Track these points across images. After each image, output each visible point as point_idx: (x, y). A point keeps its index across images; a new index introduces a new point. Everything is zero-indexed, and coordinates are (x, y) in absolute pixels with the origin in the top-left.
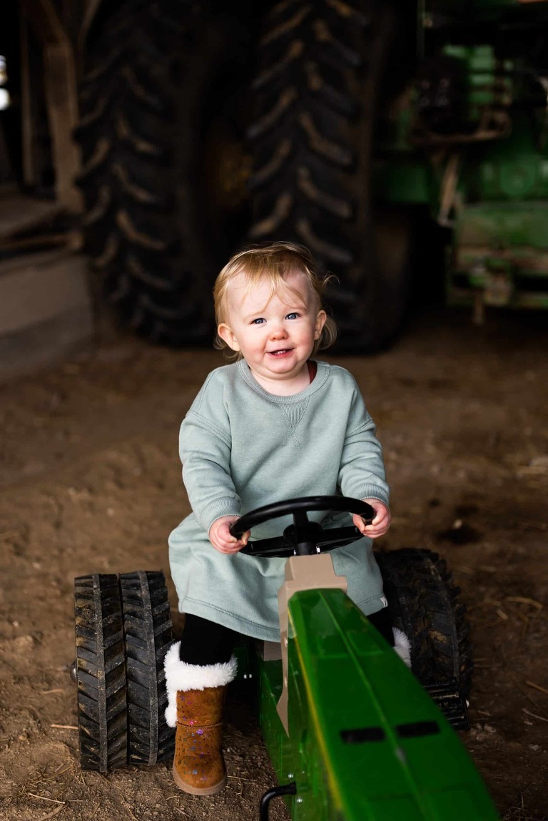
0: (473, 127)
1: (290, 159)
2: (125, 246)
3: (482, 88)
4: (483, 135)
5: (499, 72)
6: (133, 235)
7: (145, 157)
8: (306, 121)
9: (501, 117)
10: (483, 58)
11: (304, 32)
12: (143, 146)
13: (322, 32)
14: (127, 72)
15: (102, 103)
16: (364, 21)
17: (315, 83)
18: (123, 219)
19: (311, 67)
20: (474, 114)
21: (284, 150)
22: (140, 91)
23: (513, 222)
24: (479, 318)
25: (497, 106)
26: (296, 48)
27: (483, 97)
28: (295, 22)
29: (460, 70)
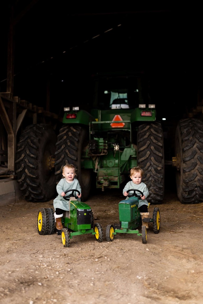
0: (101, 153)
1: (64, 158)
2: (26, 176)
3: (101, 146)
4: (102, 154)
5: (105, 143)
6: (28, 174)
7: (32, 157)
8: (67, 151)
9: (105, 151)
10: (101, 140)
11: (67, 134)
12: (32, 155)
13: (70, 135)
14: (29, 140)
15: (23, 147)
16: (79, 133)
17: (69, 144)
18: (26, 170)
19: (68, 141)
20: (100, 150)
21: (63, 157)
22: (32, 145)
23: (109, 171)
24: (103, 190)
25: (105, 149)
26: (65, 137)
27: (102, 147)
28: (65, 132)
29: (97, 142)
